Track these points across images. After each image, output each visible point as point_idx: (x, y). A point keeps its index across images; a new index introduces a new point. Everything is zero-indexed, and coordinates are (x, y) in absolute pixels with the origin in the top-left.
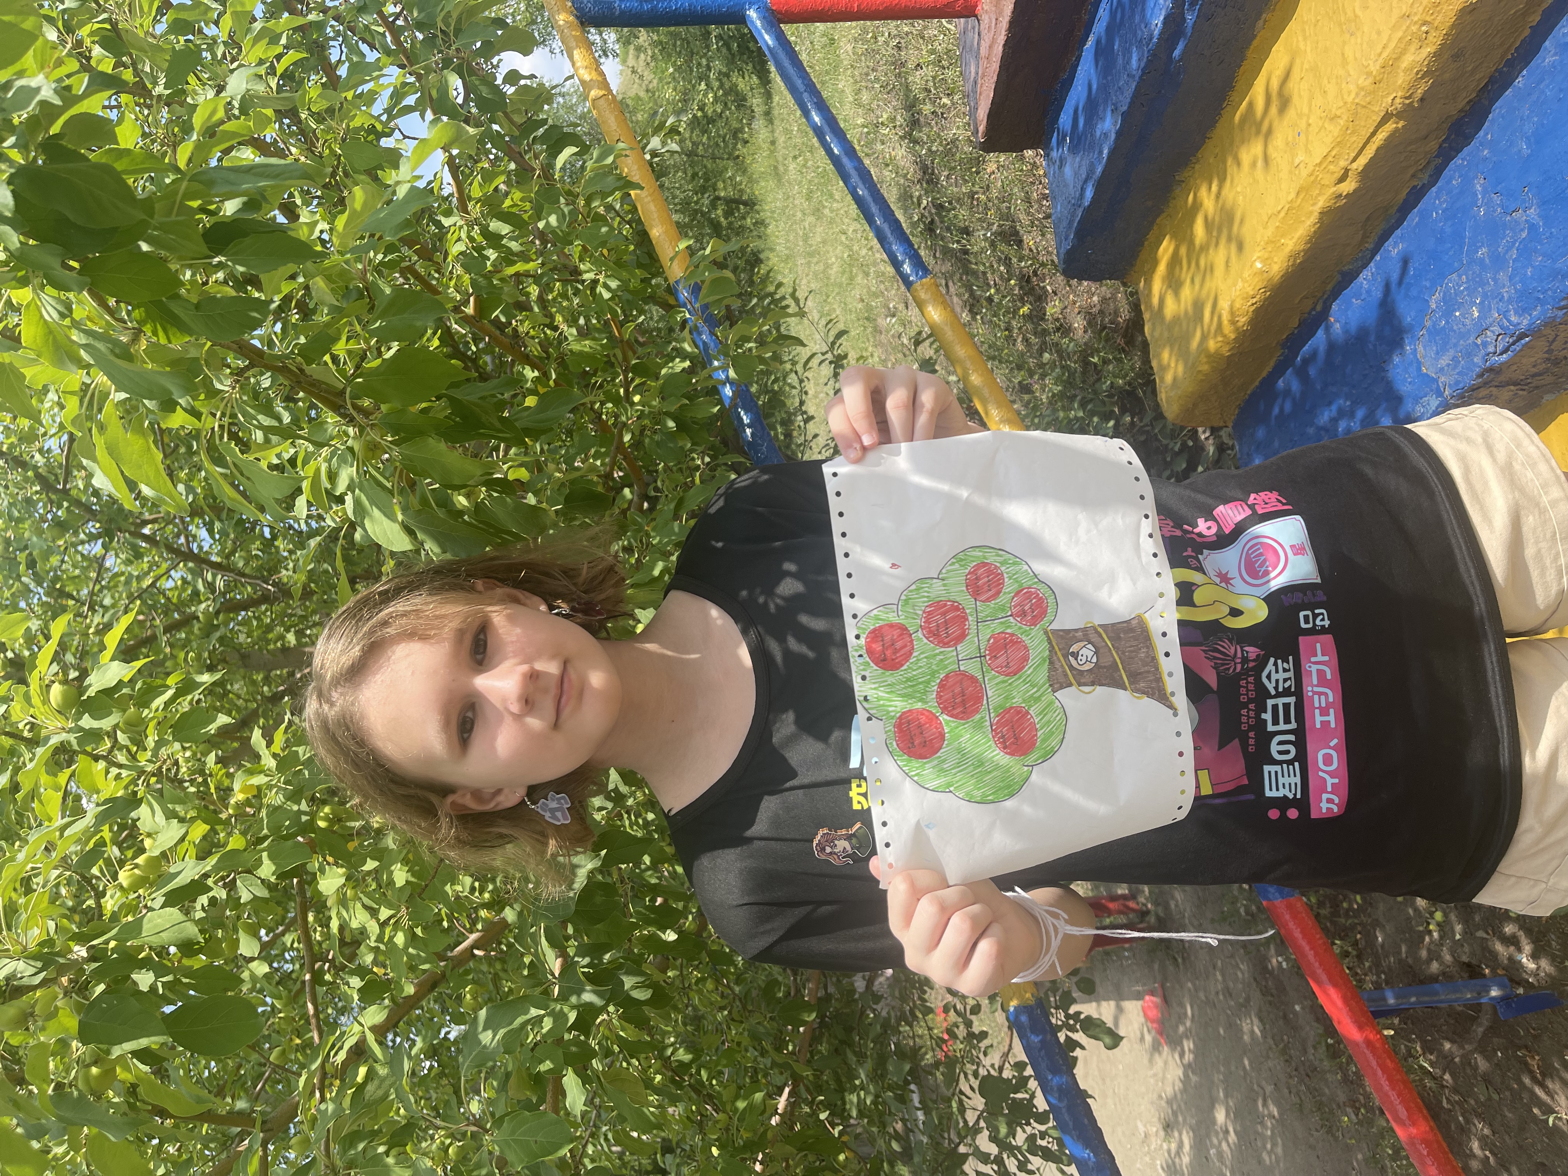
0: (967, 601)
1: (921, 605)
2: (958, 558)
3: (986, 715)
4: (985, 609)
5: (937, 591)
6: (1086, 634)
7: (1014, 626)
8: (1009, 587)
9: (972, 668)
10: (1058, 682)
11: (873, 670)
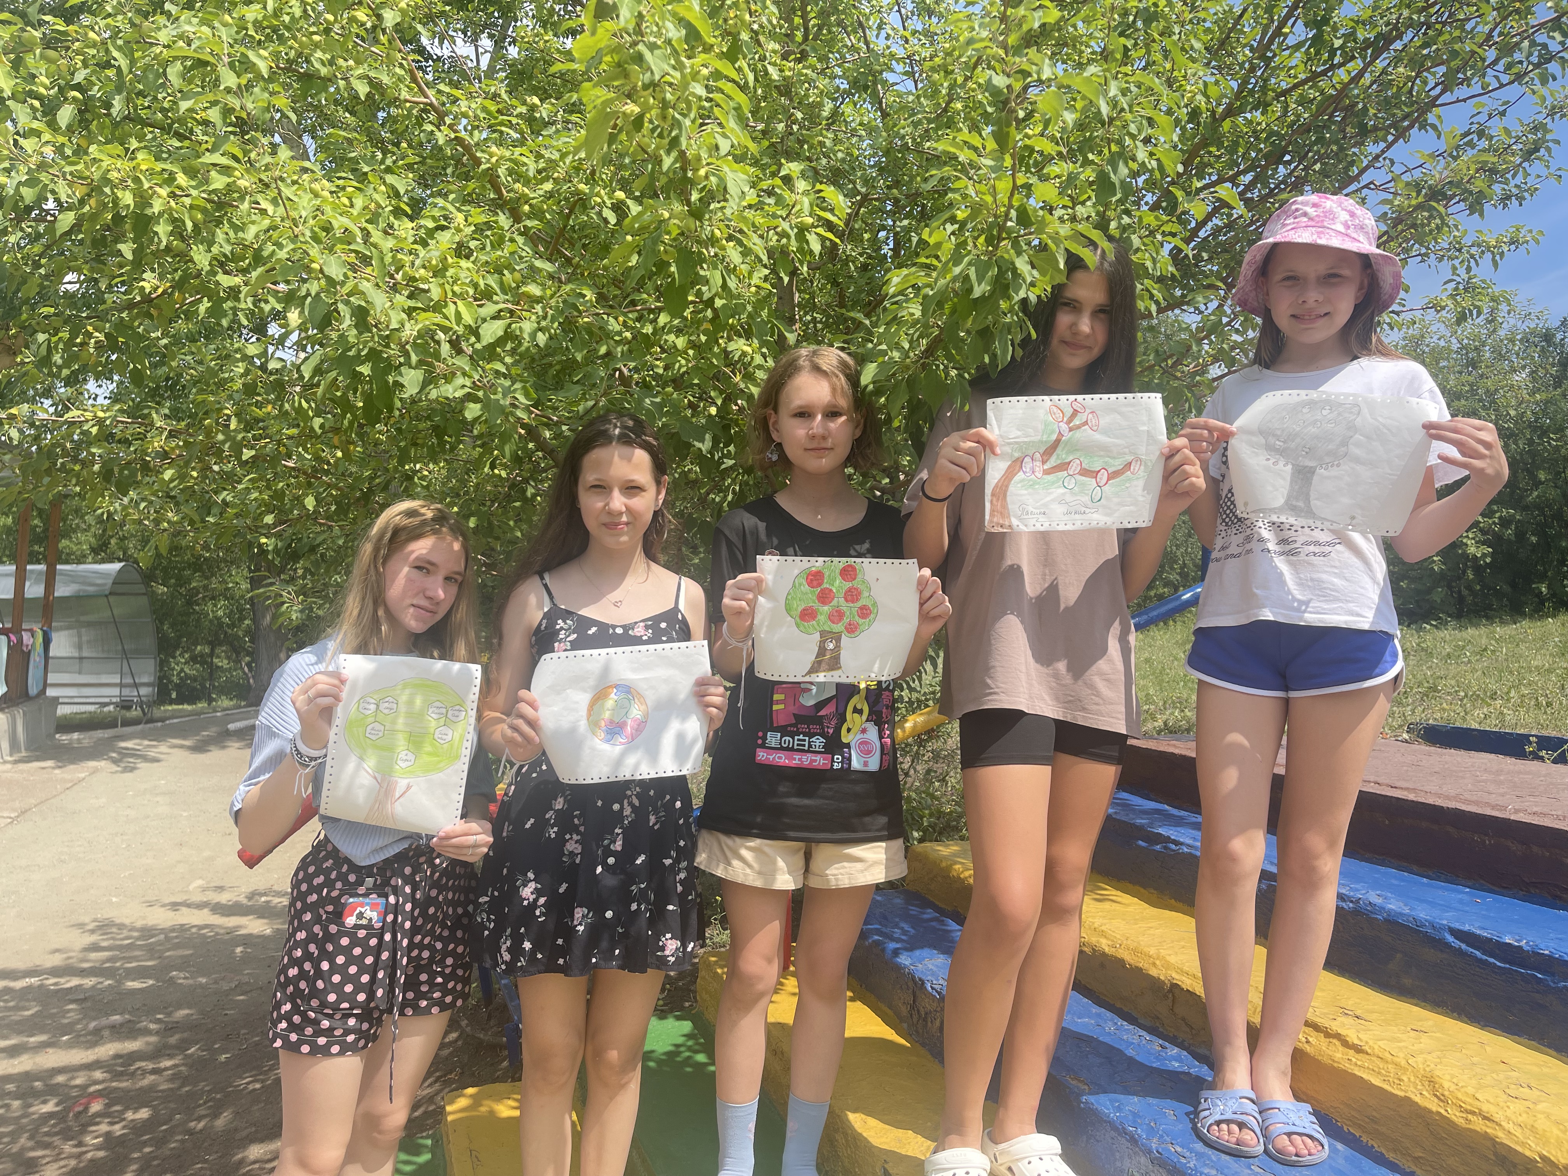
0: (859, 604)
1: (861, 587)
2: (875, 604)
3: (816, 605)
4: (855, 610)
5: (865, 594)
6: (838, 647)
7: (846, 620)
8: (861, 621)
9: (834, 602)
10: (823, 633)
11: (841, 566)
